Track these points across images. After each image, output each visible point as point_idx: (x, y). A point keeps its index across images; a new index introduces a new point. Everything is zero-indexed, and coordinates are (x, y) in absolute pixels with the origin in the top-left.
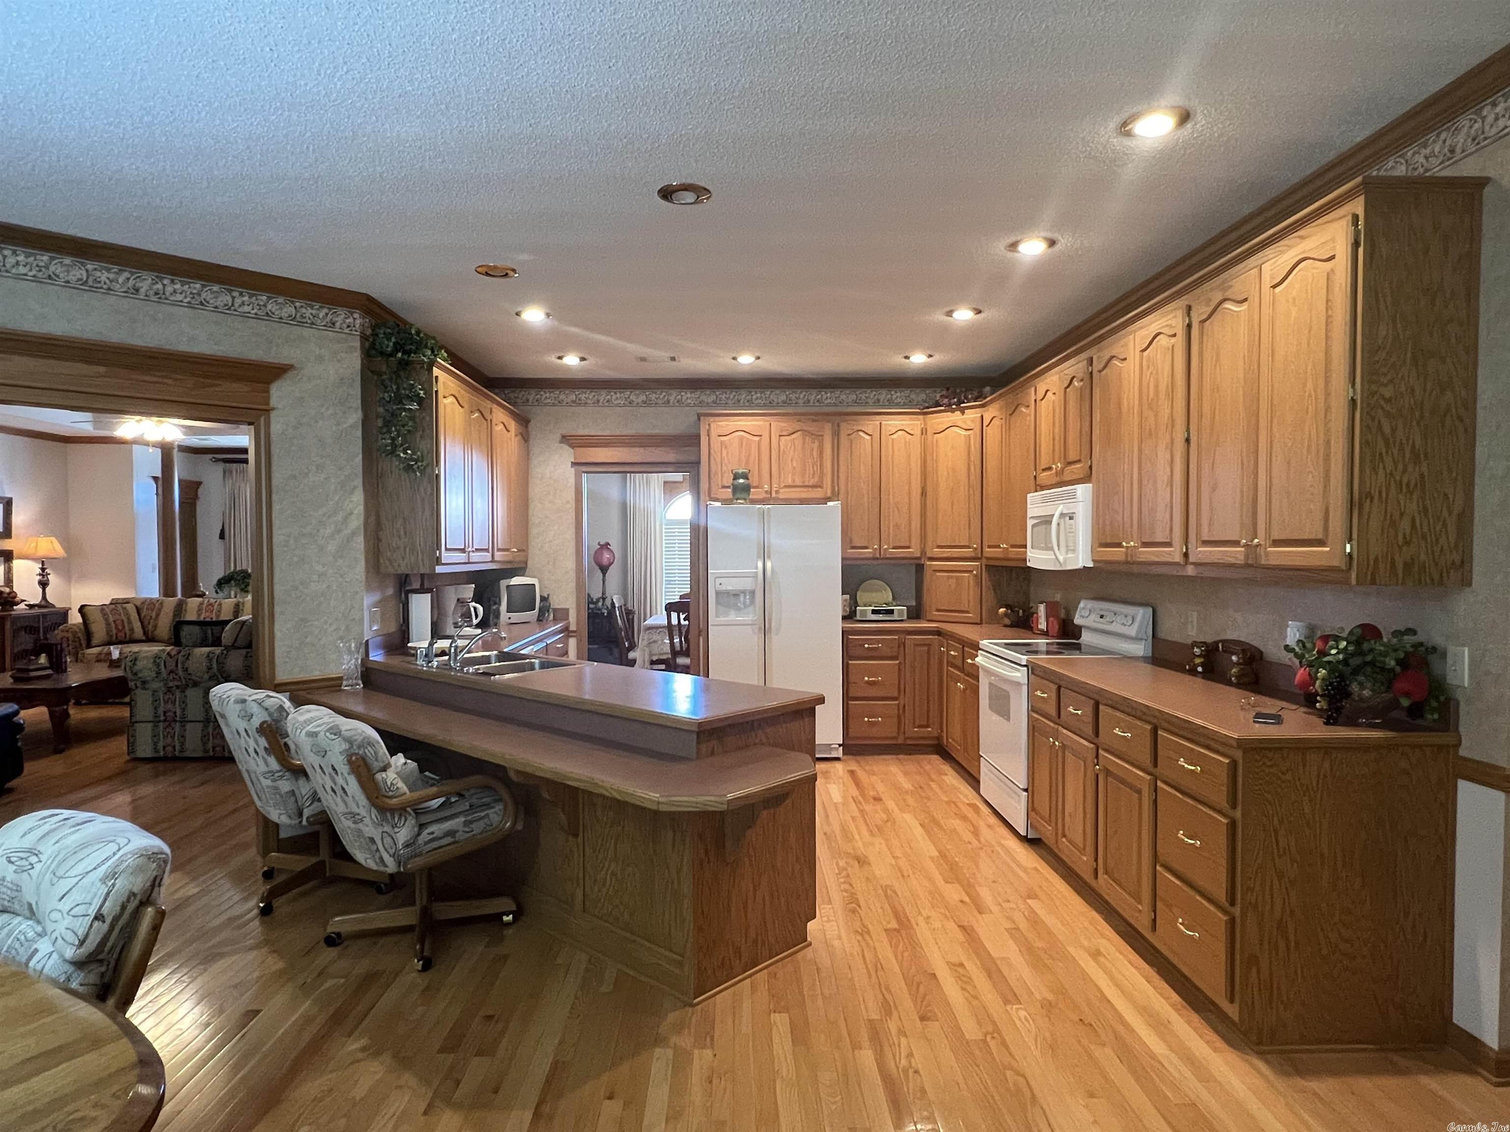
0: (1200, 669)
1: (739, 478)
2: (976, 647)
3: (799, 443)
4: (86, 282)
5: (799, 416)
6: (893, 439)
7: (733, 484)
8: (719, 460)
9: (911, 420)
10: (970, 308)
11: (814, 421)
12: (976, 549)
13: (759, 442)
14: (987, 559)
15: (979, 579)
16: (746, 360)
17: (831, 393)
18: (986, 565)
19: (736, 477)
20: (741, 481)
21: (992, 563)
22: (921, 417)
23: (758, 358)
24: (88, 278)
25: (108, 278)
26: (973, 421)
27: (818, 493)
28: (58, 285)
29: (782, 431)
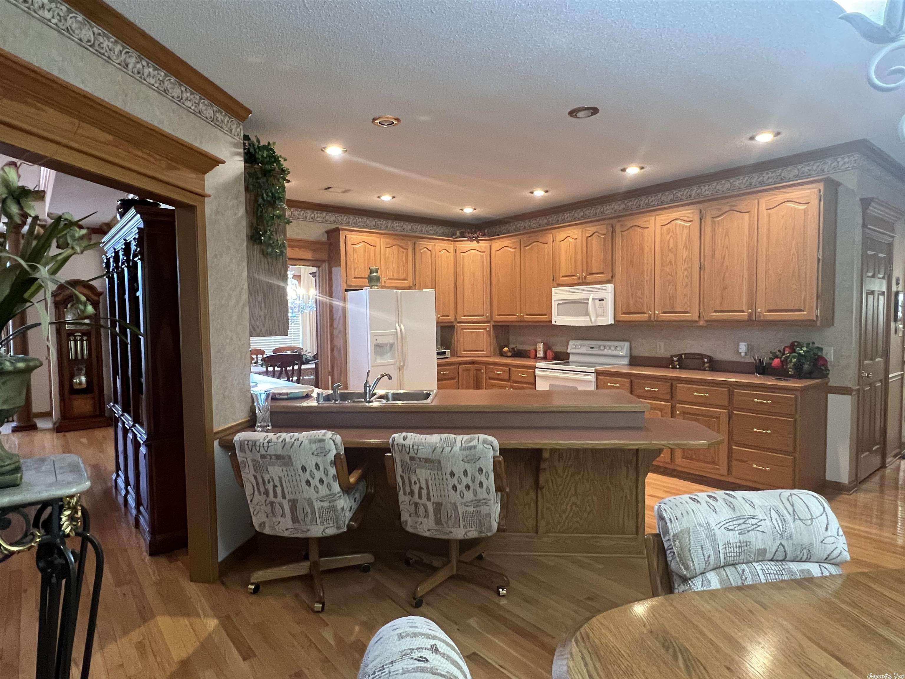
0: (678, 367)
1: (373, 273)
2: (534, 368)
3: (396, 252)
4: (93, 45)
5: (395, 236)
6: (441, 255)
7: (368, 276)
8: (352, 260)
9: (448, 244)
10: (543, 190)
11: (403, 240)
12: (487, 317)
13: (375, 249)
14: (495, 322)
15: (489, 332)
16: (386, 198)
17: (399, 223)
18: (493, 326)
19: (371, 272)
20: (375, 274)
21: (496, 324)
22: (452, 243)
23: (394, 197)
24: (94, 41)
25: (108, 46)
26: (485, 248)
27: (406, 283)
28: (73, 40)
29: (386, 244)
